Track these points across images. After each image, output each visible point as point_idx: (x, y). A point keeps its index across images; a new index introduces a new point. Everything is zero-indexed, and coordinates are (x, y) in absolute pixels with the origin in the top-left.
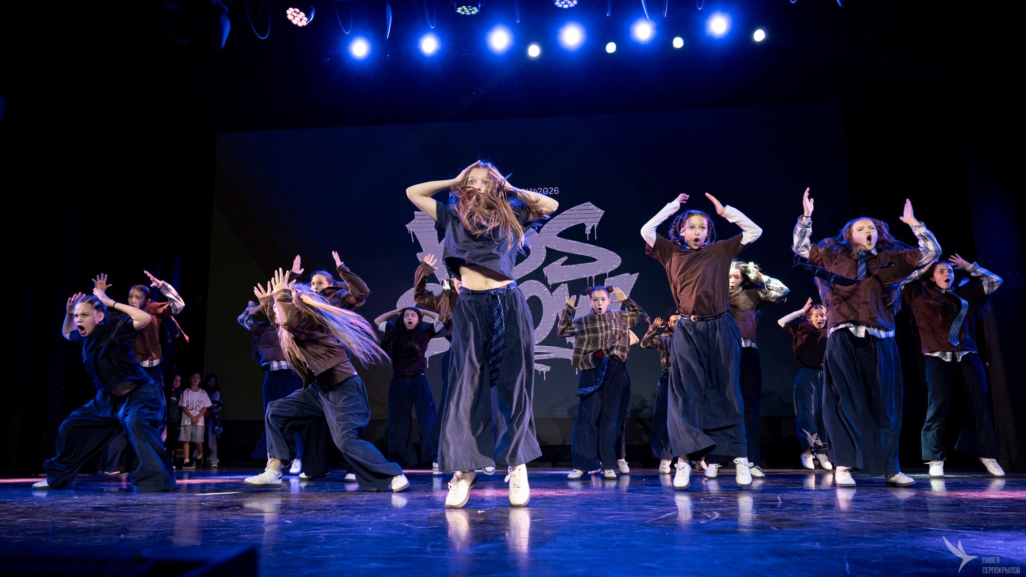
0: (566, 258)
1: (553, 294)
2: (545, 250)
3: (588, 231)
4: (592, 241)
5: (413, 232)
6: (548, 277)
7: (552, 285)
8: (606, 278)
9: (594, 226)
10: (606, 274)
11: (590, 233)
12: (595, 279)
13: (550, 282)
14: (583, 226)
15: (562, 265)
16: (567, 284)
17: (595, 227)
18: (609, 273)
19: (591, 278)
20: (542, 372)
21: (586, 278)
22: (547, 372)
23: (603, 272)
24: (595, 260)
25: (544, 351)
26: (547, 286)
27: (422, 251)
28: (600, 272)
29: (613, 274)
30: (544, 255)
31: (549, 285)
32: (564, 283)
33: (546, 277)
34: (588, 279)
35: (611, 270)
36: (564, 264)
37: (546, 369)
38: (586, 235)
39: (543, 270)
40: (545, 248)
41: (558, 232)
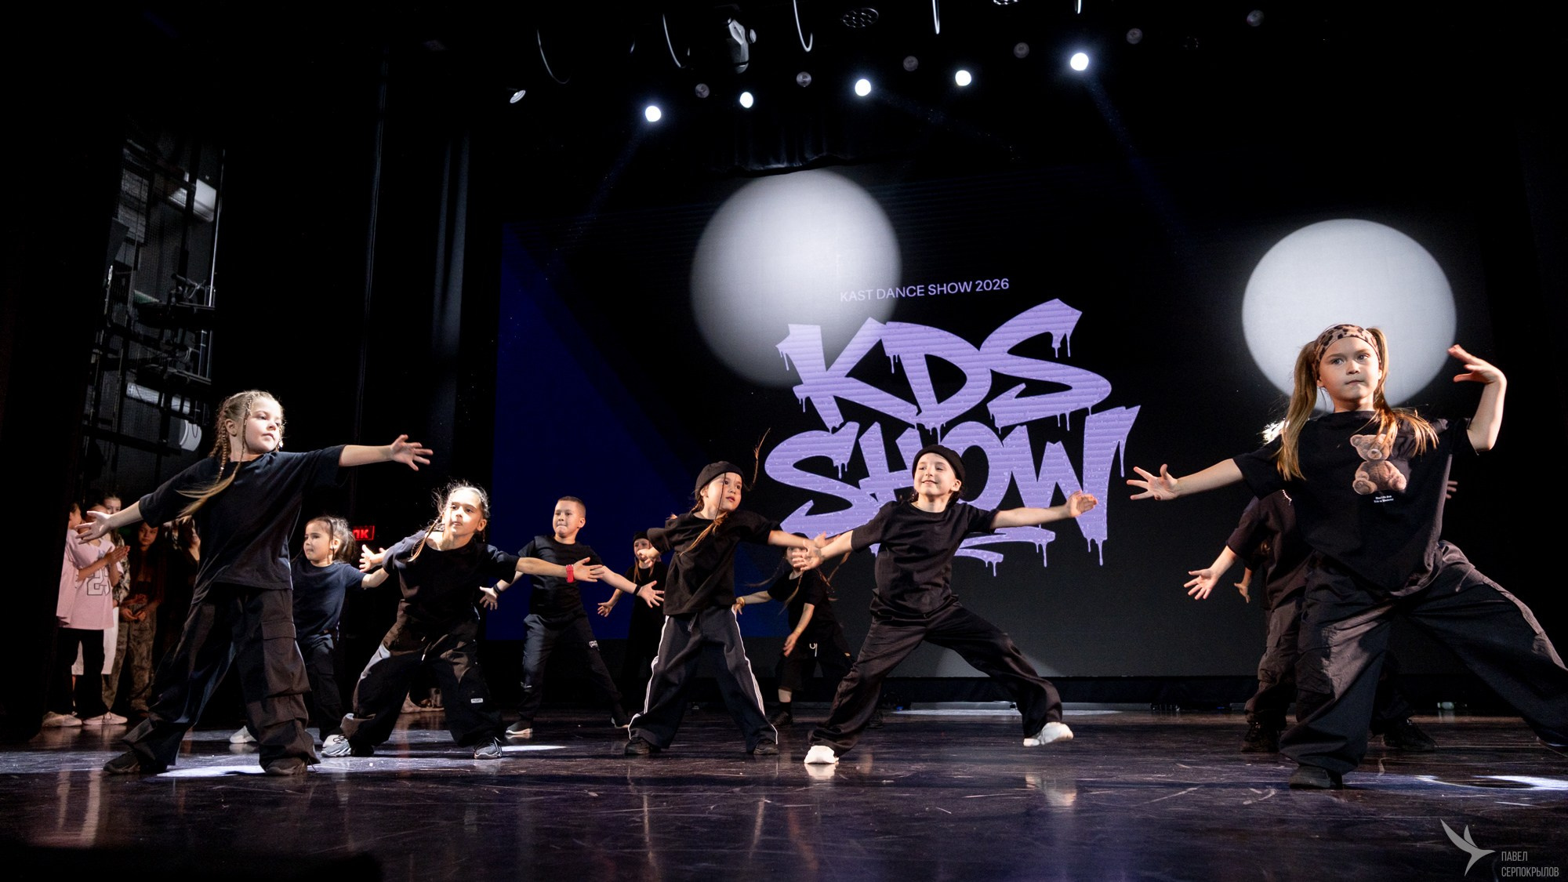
0: (1023, 386)
1: (1004, 442)
2: (989, 375)
3: (1056, 345)
4: (1063, 359)
5: (787, 355)
6: (995, 416)
7: (1002, 428)
8: (1089, 414)
9: (1065, 336)
10: (1087, 409)
11: (1059, 346)
12: (1070, 417)
13: (999, 424)
14: (1047, 337)
15: (1018, 397)
16: (1025, 427)
17: (1068, 338)
18: (1093, 407)
19: (1063, 416)
20: (990, 563)
21: (1056, 416)
22: (998, 564)
23: (1083, 407)
24: (1068, 388)
26: (995, 430)
28: (1079, 406)
29: (1098, 408)
30: (989, 383)
31: (998, 428)
32: (1022, 424)
33: (993, 416)
34: (1059, 417)
35: (1096, 402)
36: (1021, 395)
37: (996, 558)
38: (1054, 349)
39: (989, 405)
40: (990, 373)
41: (1008, 348)
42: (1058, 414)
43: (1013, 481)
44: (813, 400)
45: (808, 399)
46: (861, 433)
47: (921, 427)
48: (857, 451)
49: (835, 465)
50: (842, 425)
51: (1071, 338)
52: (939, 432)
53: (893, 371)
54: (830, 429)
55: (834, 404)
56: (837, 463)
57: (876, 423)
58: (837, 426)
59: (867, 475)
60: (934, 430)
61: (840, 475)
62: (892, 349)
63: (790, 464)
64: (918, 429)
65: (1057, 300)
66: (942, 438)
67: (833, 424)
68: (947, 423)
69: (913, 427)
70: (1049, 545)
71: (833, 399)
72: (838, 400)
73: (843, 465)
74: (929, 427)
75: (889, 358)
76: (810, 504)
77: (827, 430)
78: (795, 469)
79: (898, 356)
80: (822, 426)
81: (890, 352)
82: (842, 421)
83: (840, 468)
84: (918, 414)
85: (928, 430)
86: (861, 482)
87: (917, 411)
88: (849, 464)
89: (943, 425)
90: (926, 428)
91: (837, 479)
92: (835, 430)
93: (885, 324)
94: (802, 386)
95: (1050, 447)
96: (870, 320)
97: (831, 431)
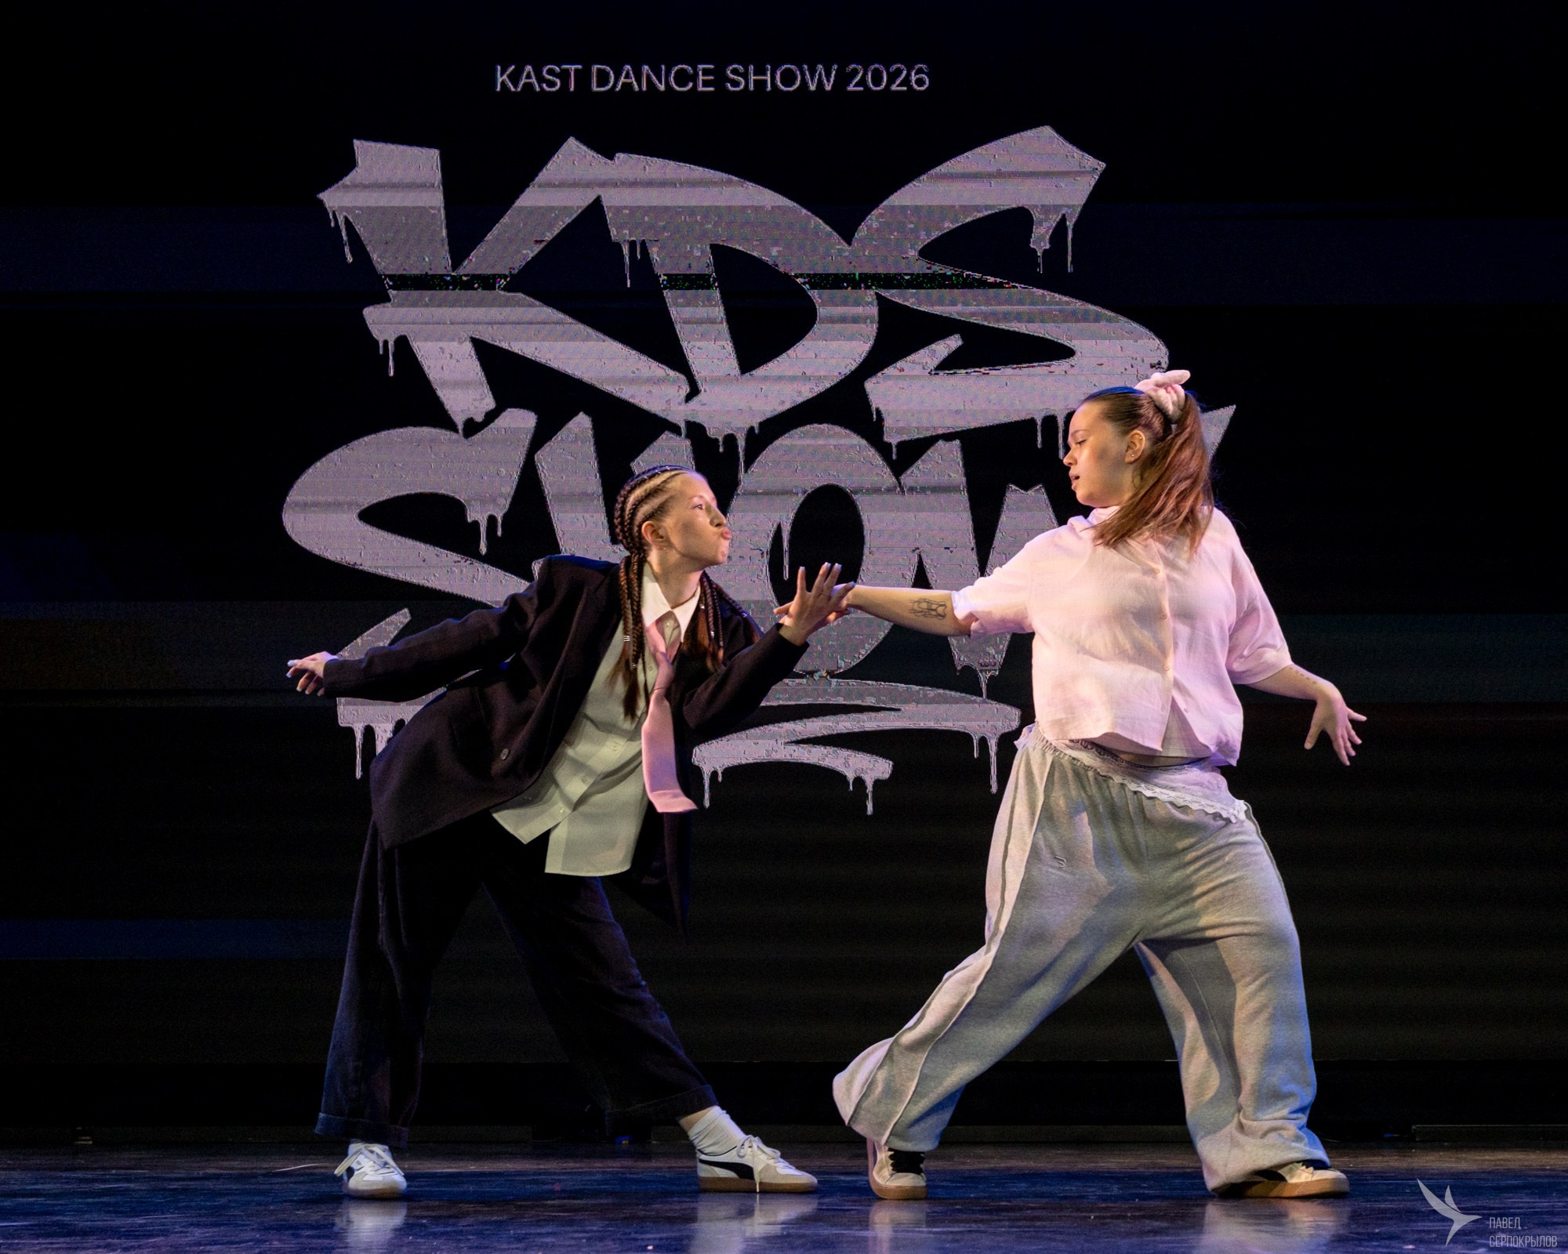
0: (954, 342)
1: (902, 478)
2: (874, 309)
3: (1040, 239)
4: (1055, 279)
5: (347, 221)
6: (882, 409)
7: (901, 445)
9: (1063, 219)
11: (1048, 245)
13: (894, 433)
16: (957, 442)
17: (1070, 224)
20: (859, 782)
21: (1032, 421)
22: (877, 783)
25: (870, 701)
30: (872, 327)
31: (889, 445)
32: (948, 437)
33: (878, 411)
34: (1039, 424)
36: (949, 364)
37: (874, 769)
38: (1034, 251)
39: (867, 383)
40: (875, 302)
41: (924, 239)
42: (1037, 415)
44: (416, 345)
45: (402, 342)
46: (541, 437)
47: (695, 431)
48: (529, 486)
49: (470, 520)
50: (491, 416)
52: (741, 443)
53: (629, 286)
54: (460, 427)
56: (477, 514)
57: (581, 415)
58: (479, 418)
60: (730, 439)
62: (627, 227)
63: (350, 511)
64: (688, 436)
65: (1047, 131)
66: (749, 463)
67: (465, 415)
68: (761, 424)
69: (675, 429)
70: (1004, 739)
71: (468, 347)
72: (480, 346)
73: (492, 521)
74: (715, 430)
75: (618, 246)
76: (400, 618)
77: (450, 426)
78: (362, 525)
79: (643, 243)
80: (438, 417)
81: (622, 232)
82: (489, 403)
83: (483, 529)
84: (689, 398)
85: (717, 440)
86: (537, 568)
87: (686, 389)
88: (505, 517)
89: (752, 429)
90: (711, 433)
92: (472, 428)
93: (611, 158)
94: (388, 304)
95: (1014, 496)
96: (572, 142)
97: (460, 431)
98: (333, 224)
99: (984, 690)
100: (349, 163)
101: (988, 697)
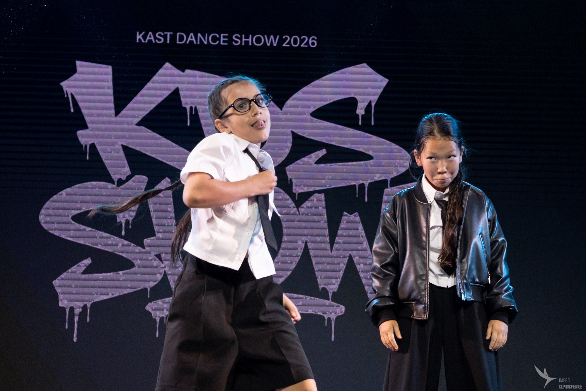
0: (323, 152)
1: (300, 209)
2: (290, 137)
3: (360, 111)
4: (366, 128)
5: (72, 94)
6: (294, 181)
7: (300, 194)
8: (387, 187)
9: (370, 103)
10: (385, 181)
11: (364, 113)
12: (368, 188)
13: (297, 190)
14: (352, 102)
15: (318, 162)
16: (322, 194)
17: (373, 104)
18: (392, 179)
19: (362, 186)
21: (355, 185)
23: (383, 178)
24: (370, 158)
26: (292, 195)
27: (85, 127)
28: (378, 177)
29: (398, 181)
30: (290, 145)
31: (295, 194)
32: (319, 192)
33: (291, 180)
34: (357, 189)
35: (395, 174)
36: (320, 161)
38: (358, 115)
39: (287, 168)
40: (291, 135)
41: (312, 109)
42: (356, 183)
43: (306, 250)
44: (98, 148)
45: (93, 146)
46: (149, 187)
49: (118, 221)
50: (129, 178)
51: (376, 105)
53: (188, 125)
54: (116, 181)
55: (122, 154)
56: (121, 219)
57: (167, 179)
58: (124, 178)
59: (152, 233)
61: (123, 233)
62: (188, 100)
63: (68, 216)
65: (365, 65)
67: (119, 177)
70: (338, 318)
71: (121, 148)
72: (125, 148)
73: (127, 222)
75: (185, 109)
76: (88, 261)
77: (112, 181)
78: (73, 222)
79: (196, 108)
81: (187, 102)
82: (129, 173)
83: (123, 225)
86: (147, 241)
88: (133, 220)
91: (120, 236)
92: (121, 182)
93: (183, 71)
94: (88, 130)
95: (346, 217)
96: (167, 65)
97: (116, 183)
98: (66, 96)
99: (330, 297)
100: (74, 71)
101: (332, 301)
